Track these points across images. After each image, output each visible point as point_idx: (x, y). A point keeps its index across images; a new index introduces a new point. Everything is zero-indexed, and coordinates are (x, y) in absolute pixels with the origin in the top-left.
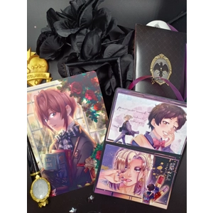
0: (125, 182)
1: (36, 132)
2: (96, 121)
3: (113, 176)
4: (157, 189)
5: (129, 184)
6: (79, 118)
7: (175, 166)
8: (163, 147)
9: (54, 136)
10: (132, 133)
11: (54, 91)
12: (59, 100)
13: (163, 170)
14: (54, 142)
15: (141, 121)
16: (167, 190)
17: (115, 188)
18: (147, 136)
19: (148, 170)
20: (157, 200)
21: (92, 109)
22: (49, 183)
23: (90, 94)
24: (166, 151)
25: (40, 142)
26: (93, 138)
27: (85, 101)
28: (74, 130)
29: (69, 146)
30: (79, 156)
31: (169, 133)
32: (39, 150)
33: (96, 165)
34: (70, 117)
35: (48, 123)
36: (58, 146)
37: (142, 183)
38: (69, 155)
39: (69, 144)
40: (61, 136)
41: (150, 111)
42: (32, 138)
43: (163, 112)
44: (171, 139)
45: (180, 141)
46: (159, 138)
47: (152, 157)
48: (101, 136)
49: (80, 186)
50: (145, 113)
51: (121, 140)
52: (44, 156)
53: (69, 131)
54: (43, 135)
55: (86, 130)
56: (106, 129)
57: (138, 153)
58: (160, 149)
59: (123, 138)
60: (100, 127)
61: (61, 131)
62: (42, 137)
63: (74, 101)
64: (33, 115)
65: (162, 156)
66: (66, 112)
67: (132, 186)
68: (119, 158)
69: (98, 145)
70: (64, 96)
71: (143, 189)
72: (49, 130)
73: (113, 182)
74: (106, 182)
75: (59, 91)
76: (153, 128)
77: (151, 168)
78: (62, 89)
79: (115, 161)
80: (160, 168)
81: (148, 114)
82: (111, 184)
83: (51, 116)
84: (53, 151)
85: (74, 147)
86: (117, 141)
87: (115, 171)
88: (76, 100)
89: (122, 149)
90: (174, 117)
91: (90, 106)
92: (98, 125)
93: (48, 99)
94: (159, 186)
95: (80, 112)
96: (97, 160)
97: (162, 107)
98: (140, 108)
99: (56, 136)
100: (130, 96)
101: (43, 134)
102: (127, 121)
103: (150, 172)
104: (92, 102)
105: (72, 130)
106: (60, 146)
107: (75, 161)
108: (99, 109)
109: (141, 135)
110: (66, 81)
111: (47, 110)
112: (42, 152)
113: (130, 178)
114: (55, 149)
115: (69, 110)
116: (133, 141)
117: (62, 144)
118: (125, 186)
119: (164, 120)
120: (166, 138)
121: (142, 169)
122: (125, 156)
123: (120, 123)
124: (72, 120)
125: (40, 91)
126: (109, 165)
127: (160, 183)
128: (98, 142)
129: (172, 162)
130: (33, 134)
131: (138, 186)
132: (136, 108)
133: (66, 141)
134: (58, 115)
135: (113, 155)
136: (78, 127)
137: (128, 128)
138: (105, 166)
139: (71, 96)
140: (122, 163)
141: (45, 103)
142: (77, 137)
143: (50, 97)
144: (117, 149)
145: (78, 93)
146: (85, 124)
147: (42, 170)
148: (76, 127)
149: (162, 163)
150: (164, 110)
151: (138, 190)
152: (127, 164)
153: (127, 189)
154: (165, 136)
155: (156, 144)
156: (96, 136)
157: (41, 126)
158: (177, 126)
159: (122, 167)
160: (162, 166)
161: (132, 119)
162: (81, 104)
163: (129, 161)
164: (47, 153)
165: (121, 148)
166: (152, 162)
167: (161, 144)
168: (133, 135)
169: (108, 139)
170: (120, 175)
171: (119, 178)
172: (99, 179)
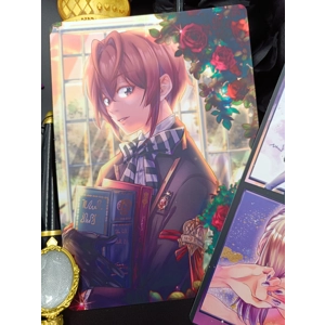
1: (76, 126)
2: (228, 126)
3: (251, 282)
6: (187, 110)
9: (117, 144)
11: (141, 37)
12: (148, 59)
14: (113, 159)
21: (223, 93)
22: (76, 269)
23: (224, 56)
25: (80, 154)
26: (212, 168)
27: (208, 72)
28: (170, 139)
29: (149, 178)
30: (170, 210)
32: (73, 172)
33: (209, 242)
34: (166, 105)
35: (110, 108)
36: (121, 173)
38: (145, 201)
39: (151, 171)
40: (134, 148)
42: (63, 137)
48: (234, 166)
49: (156, 295)
52: (80, 191)
53: (158, 137)
54: (92, 138)
55: (198, 145)
56: (249, 150)
60: (236, 143)
61: (138, 134)
62: (87, 141)
63: (182, 67)
64: (80, 84)
66: (158, 91)
68: (276, 235)
69: (224, 188)
70: (161, 52)
72: (108, 126)
73: (249, 300)
74: (230, 297)
75: (153, 40)
78: (159, 37)
82: (244, 305)
83: (122, 94)
84: (107, 184)
85: (161, 181)
86: (275, 185)
87: (259, 270)
88: (188, 65)
91: (218, 85)
92: (230, 136)
93: (123, 53)
95: (191, 96)
96: (216, 229)
99: (121, 146)
101: (92, 133)
104: (226, 77)
105: (164, 138)
106: (127, 172)
107: (158, 220)
108: (239, 96)
110: (172, 20)
111: (116, 77)
112: (78, 180)
114: (113, 178)
115: (167, 86)
117: (134, 169)
124: (169, 112)
125: (108, 32)
126: (245, 251)
128: (225, 181)
130: (68, 129)
133: (143, 163)
134: (139, 94)
135: (260, 223)
136: (181, 133)
138: (234, 249)
139: (177, 54)
141: (114, 61)
142: (173, 157)
143: (128, 49)
144: (273, 209)
145: (195, 49)
146: (199, 128)
147: (67, 229)
148: (177, 131)
156: (221, 163)
157: (93, 113)
162: (197, 77)
164: (89, 184)
165: (282, 207)
169: (250, 178)
170: (271, 282)
171: (269, 292)
172: (211, 286)
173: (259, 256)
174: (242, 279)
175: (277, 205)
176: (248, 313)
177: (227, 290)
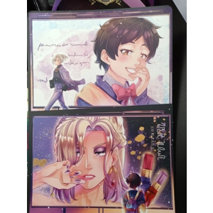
0: (82, 182)
3: (58, 175)
4: (146, 181)
5: (92, 184)
7: (167, 128)
8: (134, 97)
10: (73, 86)
13: (147, 141)
15: (83, 59)
16: (165, 179)
17: (67, 198)
18: (101, 83)
19: (120, 148)
20: (153, 203)
24: (142, 103)
31: (138, 68)
37: (115, 177)
41: (94, 37)
43: (116, 34)
44: (144, 78)
45: (160, 78)
46: (123, 83)
47: (120, 120)
50: (86, 44)
51: (57, 104)
57: (92, 119)
58: (130, 103)
59: (60, 97)
65: (137, 114)
67: (98, 186)
68: (62, 138)
71: (119, 188)
73: (60, 187)
74: (48, 190)
76: (106, 66)
77: (125, 143)
79: (55, 145)
80: (140, 138)
81: (92, 45)
82: (59, 191)
86: (51, 105)
87: (60, 165)
89: (63, 120)
90: (137, 37)
94: (149, 174)
97: (112, 26)
98: (76, 38)
100: (53, 21)
102: (60, 66)
103: (124, 150)
109: (90, 84)
113: (91, 172)
116: (79, 100)
118: (85, 191)
119: (121, 47)
120: (133, 78)
121: (107, 149)
122: (71, 130)
123: (49, 73)
126: (47, 156)
127: (148, 168)
129: (159, 121)
131: (109, 185)
132: (69, 40)
135: (50, 135)
137: (65, 77)
138: (40, 158)
140: (70, 145)
144: (54, 122)
149: (142, 129)
150: (116, 30)
151: (111, 192)
152: (78, 147)
153: (90, 194)
154: (131, 75)
155: (121, 93)
158: (147, 52)
159: (70, 153)
160: (143, 133)
161: (67, 61)
163: (80, 139)
165: (60, 118)
166: (123, 130)
167: (130, 92)
168: (76, 89)
169: (34, 108)
170: (70, 170)
171: (71, 177)
172: (33, 187)
173: (56, 156)
174: (52, 175)
175: (56, 119)
176: (62, 195)
177: (45, 186)
